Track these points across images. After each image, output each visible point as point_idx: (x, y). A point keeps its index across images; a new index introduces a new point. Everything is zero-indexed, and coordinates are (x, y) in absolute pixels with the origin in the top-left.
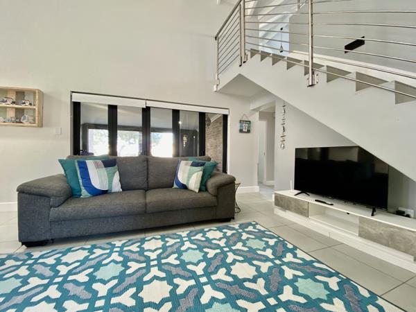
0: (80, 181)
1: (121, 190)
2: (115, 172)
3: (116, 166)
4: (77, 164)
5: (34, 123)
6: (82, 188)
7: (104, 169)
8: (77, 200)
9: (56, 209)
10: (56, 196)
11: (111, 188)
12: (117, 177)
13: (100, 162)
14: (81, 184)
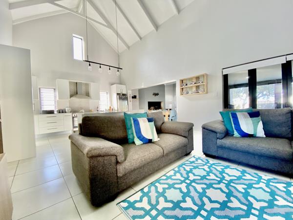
0: (233, 126)
1: (265, 136)
2: (259, 122)
3: (260, 117)
4: (230, 115)
5: (204, 92)
6: (235, 130)
7: (250, 119)
8: (232, 137)
9: (220, 140)
10: (220, 133)
11: (256, 133)
12: (260, 125)
13: (246, 114)
14: (234, 128)
